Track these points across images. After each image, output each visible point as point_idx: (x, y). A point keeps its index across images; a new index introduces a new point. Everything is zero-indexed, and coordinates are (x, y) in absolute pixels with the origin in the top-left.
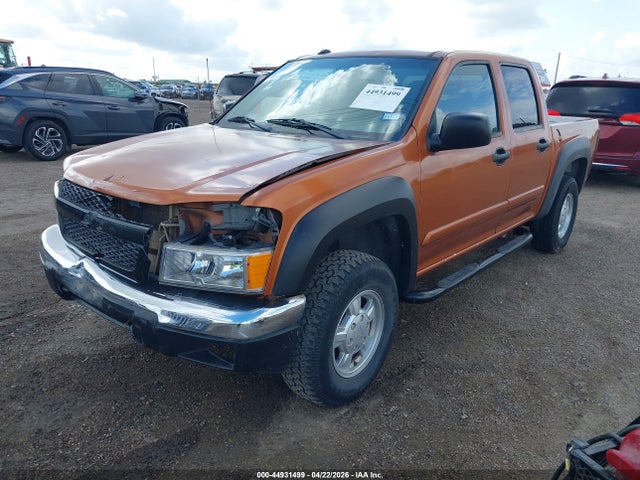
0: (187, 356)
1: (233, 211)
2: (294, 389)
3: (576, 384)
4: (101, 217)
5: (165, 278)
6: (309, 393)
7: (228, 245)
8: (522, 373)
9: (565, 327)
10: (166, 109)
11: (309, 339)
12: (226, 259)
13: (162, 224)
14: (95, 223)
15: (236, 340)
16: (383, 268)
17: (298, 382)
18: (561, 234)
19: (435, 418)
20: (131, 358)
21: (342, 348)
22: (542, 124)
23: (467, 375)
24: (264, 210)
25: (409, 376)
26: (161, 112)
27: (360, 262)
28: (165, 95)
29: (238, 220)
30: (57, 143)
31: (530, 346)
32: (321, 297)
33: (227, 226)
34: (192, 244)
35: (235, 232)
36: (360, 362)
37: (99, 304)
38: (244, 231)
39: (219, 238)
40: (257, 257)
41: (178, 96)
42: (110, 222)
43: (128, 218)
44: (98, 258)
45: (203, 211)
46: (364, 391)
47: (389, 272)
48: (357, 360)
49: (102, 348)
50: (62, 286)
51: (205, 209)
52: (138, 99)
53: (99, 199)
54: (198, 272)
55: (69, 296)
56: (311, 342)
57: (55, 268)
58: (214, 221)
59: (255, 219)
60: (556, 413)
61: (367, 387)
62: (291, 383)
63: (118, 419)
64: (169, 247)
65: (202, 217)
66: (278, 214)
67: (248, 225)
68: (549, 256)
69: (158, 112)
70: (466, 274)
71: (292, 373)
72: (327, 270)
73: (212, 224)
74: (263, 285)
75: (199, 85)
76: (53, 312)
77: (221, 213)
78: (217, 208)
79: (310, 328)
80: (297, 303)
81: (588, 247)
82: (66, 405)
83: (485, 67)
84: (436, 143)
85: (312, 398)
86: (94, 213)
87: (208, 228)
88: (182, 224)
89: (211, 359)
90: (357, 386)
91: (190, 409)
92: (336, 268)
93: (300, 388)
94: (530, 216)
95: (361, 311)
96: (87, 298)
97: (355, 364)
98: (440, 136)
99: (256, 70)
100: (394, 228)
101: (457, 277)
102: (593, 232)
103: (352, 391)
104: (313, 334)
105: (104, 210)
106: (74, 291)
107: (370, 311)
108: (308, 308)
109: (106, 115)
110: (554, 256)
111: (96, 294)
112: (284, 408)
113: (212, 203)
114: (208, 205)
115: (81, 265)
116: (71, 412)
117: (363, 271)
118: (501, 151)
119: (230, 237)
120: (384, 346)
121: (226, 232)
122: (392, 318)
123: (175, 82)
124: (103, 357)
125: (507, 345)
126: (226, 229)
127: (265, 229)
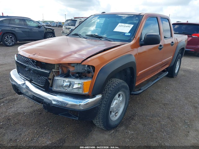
0: (62, 115)
1: (78, 66)
2: (96, 125)
3: (186, 121)
4: (32, 67)
5: (54, 89)
6: (102, 126)
7: (77, 78)
8: (168, 118)
9: (180, 103)
10: (48, 30)
11: (102, 109)
12: (75, 82)
13: (53, 70)
14: (30, 70)
15: (79, 110)
16: (126, 84)
17: (98, 123)
18: (176, 71)
19: (142, 133)
20: (41, 113)
21: (112, 111)
22: (172, 37)
23: (151, 118)
24: (89, 66)
25: (133, 119)
26: (46, 31)
27: (119, 83)
28: (47, 25)
29: (80, 69)
30: (13, 41)
31: (170, 108)
32: (106, 94)
33: (76, 71)
34: (64, 77)
35: (78, 73)
36: (117, 115)
37: (31, 97)
38: (82, 73)
39: (73, 75)
40: (86, 82)
41: (51, 26)
42: (35, 69)
43: (42, 68)
44: (31, 81)
45: (68, 66)
46: (119, 124)
47: (127, 86)
48: (116, 115)
49: (31, 110)
50: (18, 90)
51: (69, 65)
52: (39, 27)
53: (31, 61)
54: (66, 86)
55: (20, 93)
56: (103, 110)
57: (16, 84)
58: (71, 69)
59: (86, 69)
60: (181, 131)
61: (119, 123)
62: (96, 123)
63: (38, 135)
64: (56, 78)
65: (67, 68)
66: (93, 67)
67: (83, 71)
68: (172, 78)
69: (45, 31)
70: (149, 85)
71: (96, 120)
72: (108, 85)
73: (70, 71)
74: (88, 91)
75: (57, 23)
76: (13, 97)
77: (74, 66)
78: (73, 65)
79: (103, 105)
80: (99, 97)
81: (184, 76)
82: (19, 130)
83: (156, 18)
84: (142, 43)
85: (103, 128)
86: (30, 66)
87: (69, 71)
88: (60, 70)
89: (70, 116)
90: (117, 123)
91: (62, 131)
92: (111, 85)
93: (99, 125)
94: (167, 66)
95: (118, 99)
96: (27, 94)
97: (116, 116)
98: (144, 41)
99: (75, 18)
100: (129, 71)
101: (147, 86)
102: (185, 71)
103: (115, 125)
104: (104, 107)
105: (33, 65)
106: (22, 92)
107: (121, 99)
108: (102, 98)
109: (28, 32)
110: (173, 79)
111: (30, 93)
112: (93, 130)
113: (71, 63)
114: (69, 64)
115: (25, 83)
116: (22, 133)
117: (120, 86)
118: (161, 46)
119: (77, 75)
120: (125, 110)
121: (75, 73)
122: (128, 101)
123: (49, 22)
124: (31, 113)
125: (163, 108)
126: (76, 72)
127: (89, 72)
